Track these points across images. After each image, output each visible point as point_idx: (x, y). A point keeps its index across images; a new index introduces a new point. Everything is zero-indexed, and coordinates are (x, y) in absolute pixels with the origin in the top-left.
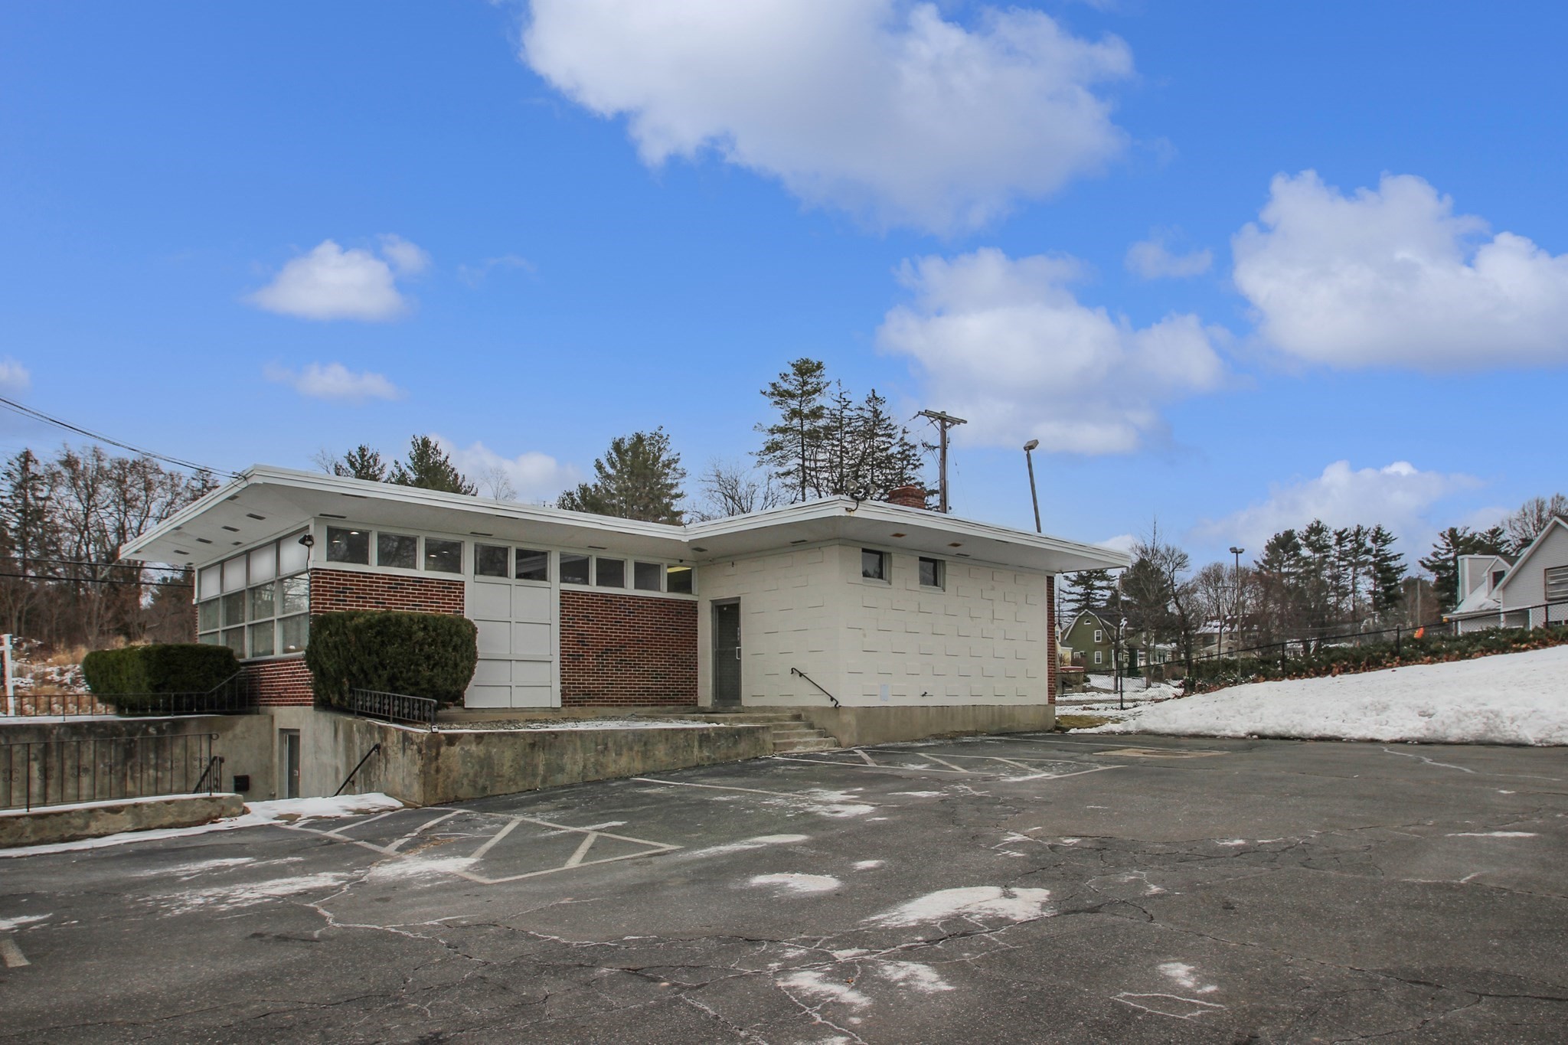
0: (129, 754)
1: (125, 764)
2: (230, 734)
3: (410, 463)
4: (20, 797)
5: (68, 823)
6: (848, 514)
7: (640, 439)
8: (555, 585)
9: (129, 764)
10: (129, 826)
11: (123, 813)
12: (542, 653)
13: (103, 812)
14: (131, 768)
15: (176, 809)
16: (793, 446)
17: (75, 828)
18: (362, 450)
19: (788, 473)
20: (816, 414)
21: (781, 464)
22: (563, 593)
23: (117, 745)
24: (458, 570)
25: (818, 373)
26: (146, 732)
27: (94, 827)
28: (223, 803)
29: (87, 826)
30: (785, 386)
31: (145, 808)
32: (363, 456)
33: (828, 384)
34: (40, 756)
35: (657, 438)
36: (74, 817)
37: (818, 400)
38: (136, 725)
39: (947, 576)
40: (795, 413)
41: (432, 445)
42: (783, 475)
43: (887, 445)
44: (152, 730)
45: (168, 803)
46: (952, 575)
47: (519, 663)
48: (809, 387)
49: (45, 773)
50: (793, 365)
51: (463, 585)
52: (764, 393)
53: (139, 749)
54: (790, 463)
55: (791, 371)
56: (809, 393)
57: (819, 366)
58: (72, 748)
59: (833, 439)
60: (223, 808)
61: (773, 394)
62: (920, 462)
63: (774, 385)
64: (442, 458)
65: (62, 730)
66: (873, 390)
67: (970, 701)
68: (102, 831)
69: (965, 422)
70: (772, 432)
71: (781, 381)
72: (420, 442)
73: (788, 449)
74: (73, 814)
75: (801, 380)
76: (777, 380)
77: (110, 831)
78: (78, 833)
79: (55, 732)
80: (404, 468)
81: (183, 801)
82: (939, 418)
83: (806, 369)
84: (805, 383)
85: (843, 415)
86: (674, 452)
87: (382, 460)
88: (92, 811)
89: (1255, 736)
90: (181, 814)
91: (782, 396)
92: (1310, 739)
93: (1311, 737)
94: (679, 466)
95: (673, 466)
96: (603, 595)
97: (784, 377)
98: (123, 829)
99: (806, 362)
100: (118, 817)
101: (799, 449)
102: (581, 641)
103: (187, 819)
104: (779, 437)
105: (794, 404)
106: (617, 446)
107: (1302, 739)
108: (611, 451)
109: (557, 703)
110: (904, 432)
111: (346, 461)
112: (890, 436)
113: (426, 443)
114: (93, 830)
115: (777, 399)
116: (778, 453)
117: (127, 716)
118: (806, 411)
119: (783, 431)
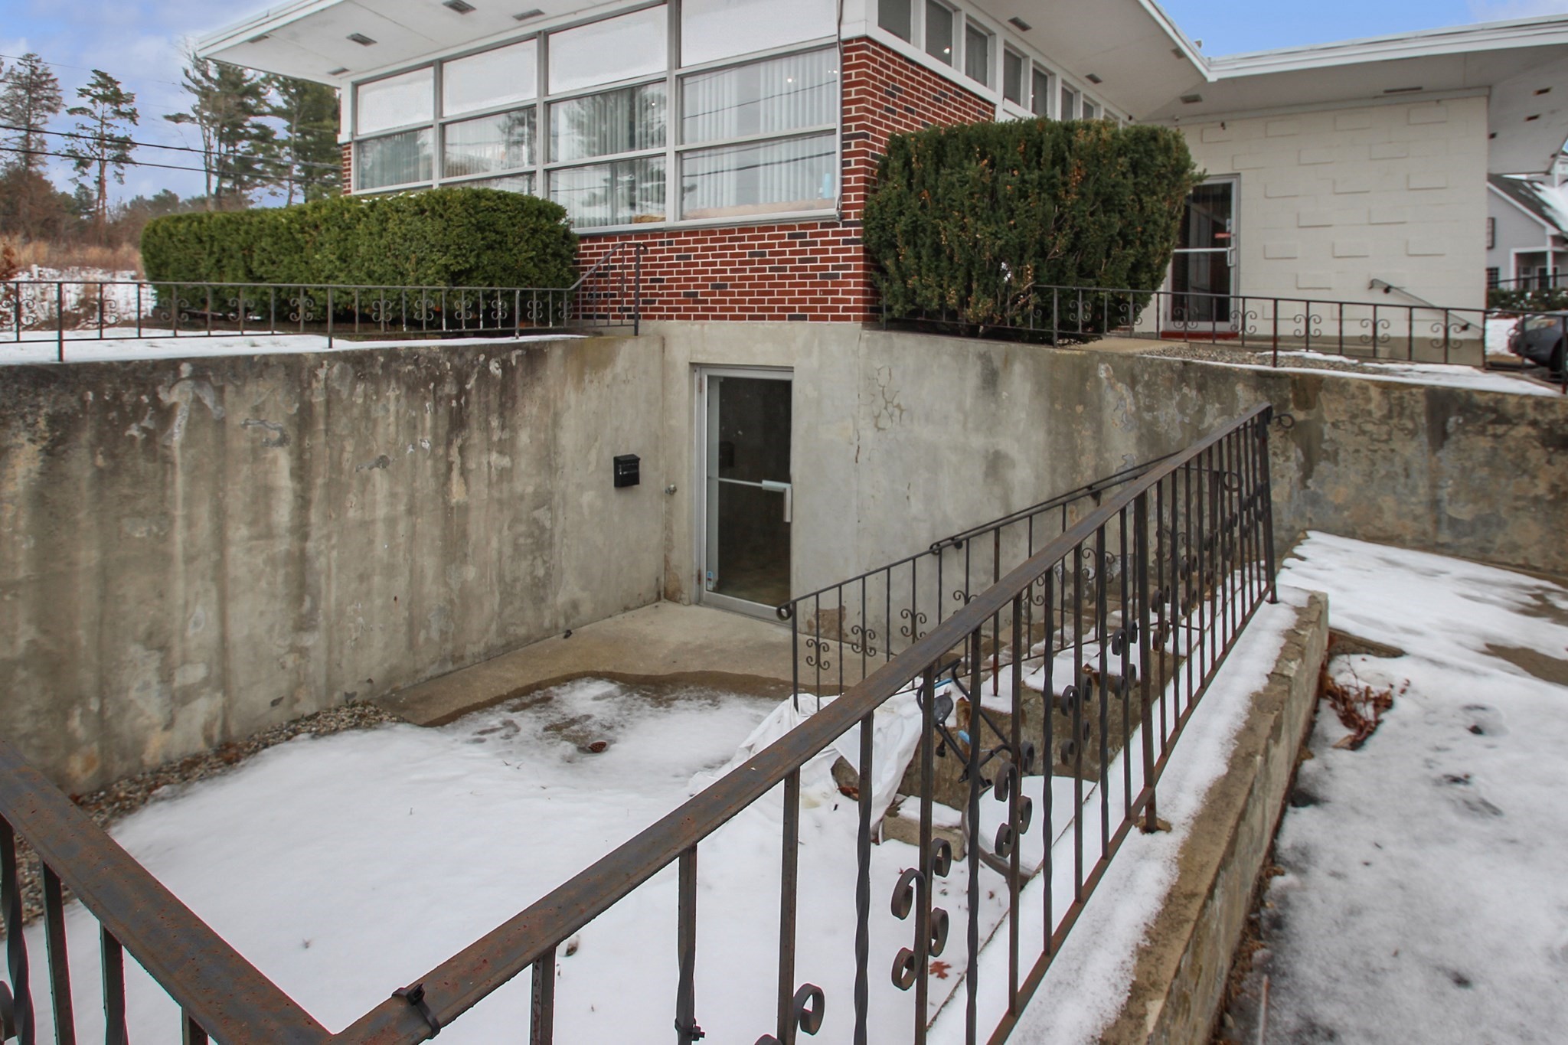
0: (458, 422)
1: (449, 444)
2: (608, 375)
4: (251, 538)
9: (458, 442)
14: (462, 450)
23: (437, 402)
26: (485, 372)
34: (292, 434)
38: (469, 356)
44: (494, 367)
49: (301, 472)
53: (474, 409)
58: (356, 412)
65: (336, 370)
79: (321, 373)
117: (445, 336)
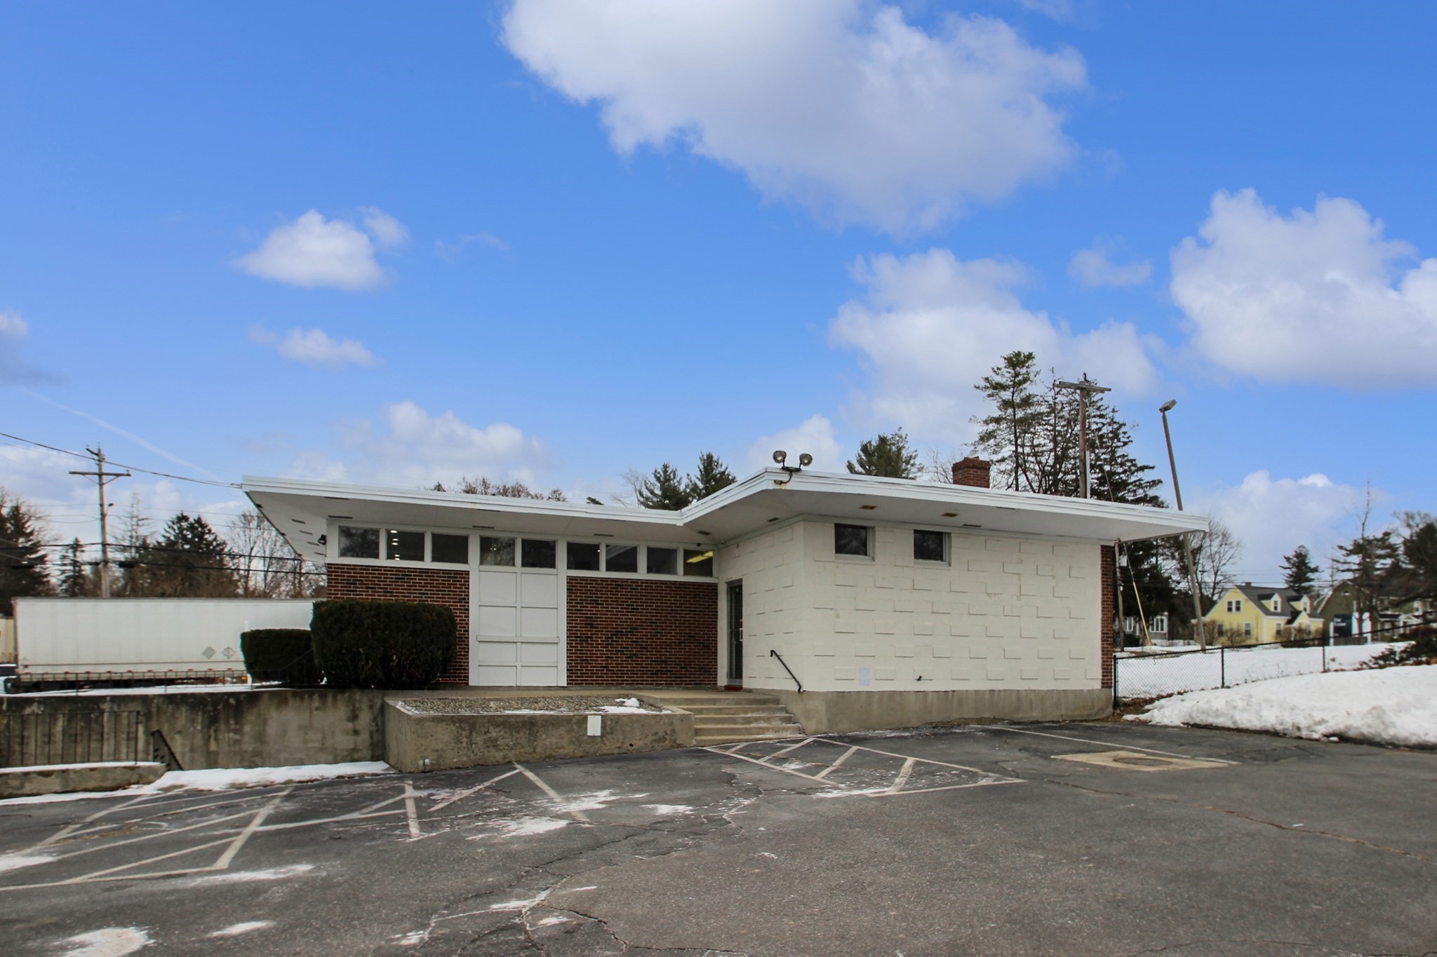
0: (214, 720)
1: (209, 728)
3: (699, 475)
5: (7, 783)
6: (778, 487)
7: (883, 440)
8: (562, 573)
9: (214, 728)
10: (58, 789)
11: (53, 777)
12: (549, 635)
13: (35, 775)
14: (216, 731)
15: (98, 775)
16: (1004, 433)
17: (13, 788)
18: (665, 467)
19: (1003, 460)
20: (1027, 402)
21: (995, 452)
22: (571, 580)
24: (465, 561)
25: (1030, 363)
27: (28, 788)
28: (141, 772)
29: (22, 786)
30: (998, 379)
31: (71, 773)
32: (665, 472)
33: (1038, 373)
35: (897, 438)
36: (11, 779)
37: (1029, 389)
39: (953, 549)
40: (1007, 404)
41: (715, 459)
42: (997, 462)
43: (1100, 425)
44: (232, 701)
45: (92, 770)
46: (957, 548)
47: (524, 645)
48: (1020, 378)
50: (1005, 359)
51: (468, 574)
52: (978, 388)
54: (1004, 450)
55: (1002, 363)
56: (1021, 383)
57: (1030, 357)
59: (1046, 424)
60: (140, 776)
61: (986, 388)
62: (1130, 439)
63: (987, 379)
64: (722, 470)
65: (161, 700)
66: (1085, 374)
67: (985, 686)
68: (35, 791)
69: (1109, 390)
70: (986, 422)
71: (994, 374)
72: (705, 457)
73: (1002, 437)
74: (11, 776)
75: (1012, 371)
76: (990, 374)
77: (41, 792)
78: (16, 792)
79: (156, 701)
80: (694, 479)
81: (106, 769)
82: (1078, 388)
83: (1017, 361)
84: (1017, 375)
85: (1057, 401)
86: (912, 450)
87: (680, 474)
88: (26, 774)
89: (1335, 739)
90: (104, 780)
91: (995, 388)
92: (1406, 746)
93: (1409, 743)
94: (917, 461)
95: (912, 462)
96: (613, 580)
97: (997, 371)
98: (54, 790)
99: (1018, 354)
100: (48, 780)
101: (1012, 437)
102: (590, 623)
103: (108, 784)
104: (992, 427)
105: (1006, 395)
106: (865, 449)
107: (1394, 745)
108: (861, 453)
109: (563, 682)
110: (1113, 411)
111: (653, 476)
112: (1101, 416)
113: (710, 457)
114: (27, 789)
115: (990, 391)
116: (992, 442)
118: (1017, 400)
119: (998, 420)
